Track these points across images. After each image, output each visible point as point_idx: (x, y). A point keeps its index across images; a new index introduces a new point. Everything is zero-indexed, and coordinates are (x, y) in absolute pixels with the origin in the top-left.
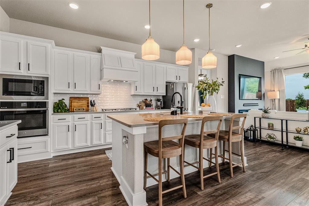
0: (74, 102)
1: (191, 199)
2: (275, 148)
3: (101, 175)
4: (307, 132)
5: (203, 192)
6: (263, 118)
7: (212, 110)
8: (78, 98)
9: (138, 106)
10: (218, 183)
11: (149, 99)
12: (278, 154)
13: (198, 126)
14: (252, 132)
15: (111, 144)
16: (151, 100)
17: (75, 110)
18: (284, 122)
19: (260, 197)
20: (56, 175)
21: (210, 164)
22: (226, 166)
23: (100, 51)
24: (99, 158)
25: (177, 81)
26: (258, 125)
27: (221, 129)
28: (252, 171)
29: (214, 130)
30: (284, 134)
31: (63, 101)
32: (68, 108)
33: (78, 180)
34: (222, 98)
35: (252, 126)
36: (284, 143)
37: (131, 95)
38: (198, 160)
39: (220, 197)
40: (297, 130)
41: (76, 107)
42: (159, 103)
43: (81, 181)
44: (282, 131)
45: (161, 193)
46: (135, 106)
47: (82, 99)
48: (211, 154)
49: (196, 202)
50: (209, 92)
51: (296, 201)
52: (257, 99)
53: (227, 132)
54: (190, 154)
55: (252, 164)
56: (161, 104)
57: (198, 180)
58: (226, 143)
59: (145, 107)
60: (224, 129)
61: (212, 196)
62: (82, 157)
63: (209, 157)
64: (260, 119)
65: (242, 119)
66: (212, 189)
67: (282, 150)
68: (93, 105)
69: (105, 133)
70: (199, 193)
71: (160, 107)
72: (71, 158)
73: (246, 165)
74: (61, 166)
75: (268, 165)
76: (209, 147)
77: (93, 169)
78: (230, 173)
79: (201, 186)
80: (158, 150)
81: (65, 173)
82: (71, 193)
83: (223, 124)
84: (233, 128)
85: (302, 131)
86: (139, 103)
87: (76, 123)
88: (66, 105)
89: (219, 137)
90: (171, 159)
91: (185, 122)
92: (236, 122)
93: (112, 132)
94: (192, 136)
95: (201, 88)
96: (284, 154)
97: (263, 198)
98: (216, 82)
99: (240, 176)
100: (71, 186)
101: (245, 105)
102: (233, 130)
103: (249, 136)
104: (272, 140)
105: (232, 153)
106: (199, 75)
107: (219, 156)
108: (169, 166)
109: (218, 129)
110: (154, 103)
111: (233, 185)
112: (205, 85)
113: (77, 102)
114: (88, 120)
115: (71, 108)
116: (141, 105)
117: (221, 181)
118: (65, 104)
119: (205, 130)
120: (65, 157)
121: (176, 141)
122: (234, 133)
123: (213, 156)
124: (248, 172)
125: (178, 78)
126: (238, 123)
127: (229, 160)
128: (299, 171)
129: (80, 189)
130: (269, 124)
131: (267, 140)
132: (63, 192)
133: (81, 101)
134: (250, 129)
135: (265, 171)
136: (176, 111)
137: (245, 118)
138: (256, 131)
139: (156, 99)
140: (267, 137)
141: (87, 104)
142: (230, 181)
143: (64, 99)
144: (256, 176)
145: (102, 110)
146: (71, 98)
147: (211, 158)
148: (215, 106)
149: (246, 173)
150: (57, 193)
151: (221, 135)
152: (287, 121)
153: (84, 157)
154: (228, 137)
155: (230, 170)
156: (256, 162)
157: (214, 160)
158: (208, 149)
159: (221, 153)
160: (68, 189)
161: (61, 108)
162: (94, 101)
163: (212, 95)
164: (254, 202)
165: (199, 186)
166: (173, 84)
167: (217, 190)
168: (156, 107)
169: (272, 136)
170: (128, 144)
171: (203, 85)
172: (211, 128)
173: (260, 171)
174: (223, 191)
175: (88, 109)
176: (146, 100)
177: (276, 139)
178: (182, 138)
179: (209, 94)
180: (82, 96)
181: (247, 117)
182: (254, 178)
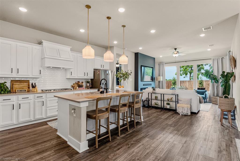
0: (16, 84)
1: (114, 141)
2: (158, 110)
3: (50, 139)
4: (172, 100)
5: (120, 137)
6: (153, 93)
7: (125, 89)
8: (19, 81)
9: (72, 87)
10: (128, 132)
11: (81, 81)
12: (159, 113)
13: (117, 100)
14: (147, 102)
15: (57, 116)
16: (83, 82)
17: (17, 91)
18: (162, 95)
19: (147, 134)
20: (10, 144)
21: (124, 122)
22: (132, 123)
23: (40, 43)
24: (44, 128)
25: (102, 69)
26: (150, 98)
27: (130, 101)
28: (145, 123)
29: (126, 102)
30: (162, 102)
31: (6, 84)
32: (10, 89)
33: (33, 144)
34: (131, 80)
35: (147, 98)
36: (162, 107)
37: (66, 78)
38: (117, 121)
39: (129, 138)
40: (168, 99)
41: (18, 89)
42: (88, 85)
43: (35, 144)
44: (161, 100)
45: (97, 140)
46: (70, 87)
47: (23, 82)
48: (124, 116)
49: (117, 142)
50: (123, 79)
51: (162, 133)
52: (151, 81)
53: (133, 103)
54: (112, 117)
55: (146, 120)
56: (90, 85)
57: (117, 132)
58: (133, 108)
59: (78, 88)
60: (132, 101)
61: (125, 138)
62: (27, 129)
63: (123, 118)
64: (151, 93)
65: (141, 95)
66: (125, 135)
67: (161, 111)
68: (34, 87)
69: (46, 109)
70: (118, 138)
71: (89, 87)
72: (17, 131)
73: (142, 120)
74: (11, 137)
75: (153, 119)
76: (123, 112)
77: (41, 136)
78: (134, 126)
79: (119, 134)
80: (95, 115)
81: (17, 141)
82: (31, 152)
83: (131, 98)
84: (136, 100)
85: (170, 100)
86: (73, 85)
87: (20, 102)
88: (8, 87)
89: (129, 106)
90: (101, 120)
91: (111, 98)
92: (138, 97)
93: (57, 107)
94: (114, 106)
95: (118, 76)
96: (162, 112)
97: (149, 135)
98: (127, 73)
99: (139, 127)
100: (28, 148)
101: (144, 85)
102: (136, 101)
103: (146, 104)
104: (157, 106)
105: (135, 114)
106: (117, 63)
107: (128, 117)
108: (100, 125)
109: (128, 101)
110: (84, 84)
111: (136, 131)
112: (121, 74)
113: (19, 85)
114: (32, 100)
115: (13, 90)
116: (74, 86)
117: (129, 130)
118: (6, 86)
119: (121, 102)
120: (11, 131)
121: (104, 109)
122: (136, 103)
123: (125, 117)
124: (143, 124)
125: (102, 66)
126: (139, 97)
127: (134, 118)
128: (166, 120)
129: (37, 148)
130: (155, 97)
131: (154, 106)
132: (23, 152)
133: (22, 83)
134: (146, 100)
135: (151, 123)
136: (103, 91)
137: (142, 94)
138: (149, 101)
139: (86, 81)
140: (154, 104)
141: (28, 86)
142: (134, 129)
143: (6, 82)
144: (147, 125)
145: (42, 90)
146: (12, 81)
147: (124, 119)
148: (126, 87)
149: (142, 124)
150: (18, 154)
151: (130, 104)
152: (163, 94)
153: (29, 129)
154: (133, 105)
155: (134, 125)
156: (148, 119)
157: (126, 120)
158: (122, 113)
159: (130, 115)
160: (27, 150)
161: (4, 90)
162: (35, 84)
163: (125, 80)
164: (145, 137)
165: (118, 134)
166: (99, 70)
167: (127, 135)
168: (86, 88)
169: (157, 103)
170: (75, 114)
171: (120, 74)
172: (124, 100)
173: (149, 123)
174: (130, 135)
175: (28, 90)
176: (79, 82)
177: (159, 105)
178: (109, 108)
179: (123, 80)
180: (23, 79)
181: (143, 93)
182: (146, 127)
